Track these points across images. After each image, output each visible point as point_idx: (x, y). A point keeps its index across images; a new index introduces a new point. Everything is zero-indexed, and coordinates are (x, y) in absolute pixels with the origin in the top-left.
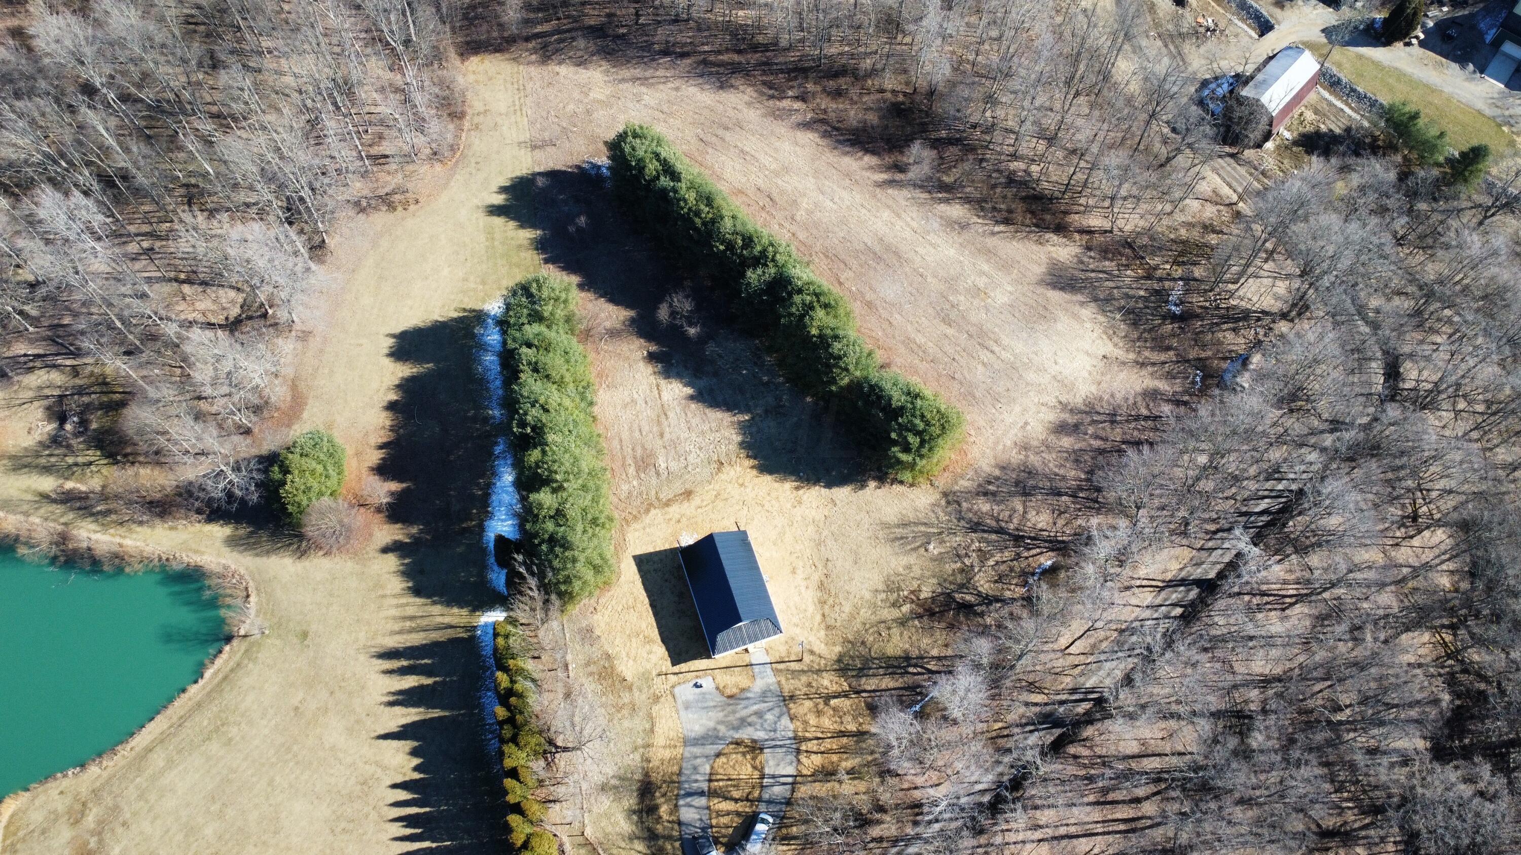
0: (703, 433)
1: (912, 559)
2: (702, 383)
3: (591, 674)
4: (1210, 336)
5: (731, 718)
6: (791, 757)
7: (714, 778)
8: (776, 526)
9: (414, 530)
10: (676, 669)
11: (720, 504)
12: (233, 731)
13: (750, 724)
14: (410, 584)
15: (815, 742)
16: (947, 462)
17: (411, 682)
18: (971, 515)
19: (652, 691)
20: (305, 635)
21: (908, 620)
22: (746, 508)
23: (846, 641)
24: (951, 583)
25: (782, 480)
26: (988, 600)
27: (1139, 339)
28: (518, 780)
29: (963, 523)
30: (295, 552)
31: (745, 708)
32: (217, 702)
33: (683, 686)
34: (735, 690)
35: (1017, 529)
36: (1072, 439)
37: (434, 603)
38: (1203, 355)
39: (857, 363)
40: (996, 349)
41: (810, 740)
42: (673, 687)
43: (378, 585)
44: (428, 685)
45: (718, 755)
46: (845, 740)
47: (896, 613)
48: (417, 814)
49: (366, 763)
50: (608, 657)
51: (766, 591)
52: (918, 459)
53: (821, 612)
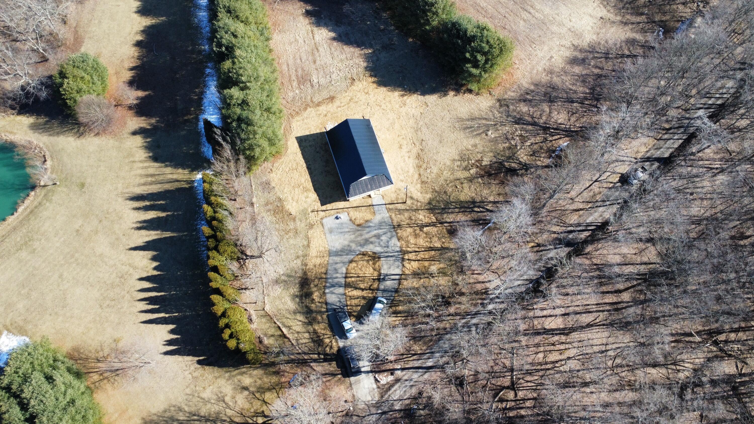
0: (342, 60)
1: (477, 140)
2: (342, 29)
3: (269, 210)
4: (669, 7)
5: (359, 239)
6: (398, 263)
7: (348, 275)
8: (389, 119)
9: (153, 121)
10: (324, 208)
11: (352, 105)
12: (36, 244)
13: (372, 243)
14: (151, 154)
15: (414, 254)
16: (500, 80)
17: (151, 215)
18: (515, 114)
20: (83, 185)
21: (475, 178)
22: (369, 108)
23: (434, 191)
24: (502, 156)
25: (392, 91)
26: (526, 167)
27: (623, 8)
28: (219, 274)
29: (510, 119)
30: (75, 133)
31: (368, 232)
32: (26, 226)
33: (328, 218)
34: (362, 221)
35: (545, 123)
36: (581, 68)
37: (166, 166)
38: (664, 19)
39: (444, 9)
40: (532, 11)
41: (411, 252)
42: (322, 219)
43: (130, 155)
44: (163, 217)
45: (351, 261)
46: (433, 253)
47: (466, 174)
48: (156, 296)
49: (122, 264)
50: (280, 200)
51: (382, 158)
52: (483, 73)
53: (418, 173)
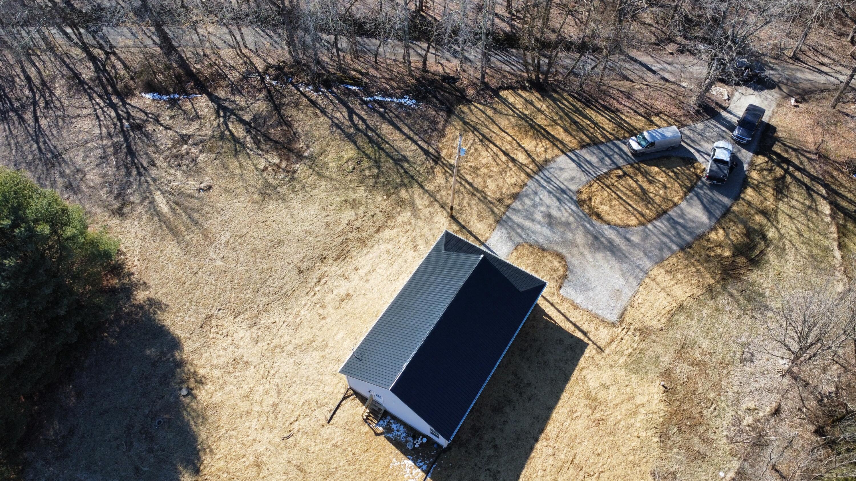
3: (705, 440)
8: (295, 364)
19: (642, 346)
22: (296, 426)
33: (602, 314)
42: (613, 325)
50: (663, 438)
53: (376, 235)
